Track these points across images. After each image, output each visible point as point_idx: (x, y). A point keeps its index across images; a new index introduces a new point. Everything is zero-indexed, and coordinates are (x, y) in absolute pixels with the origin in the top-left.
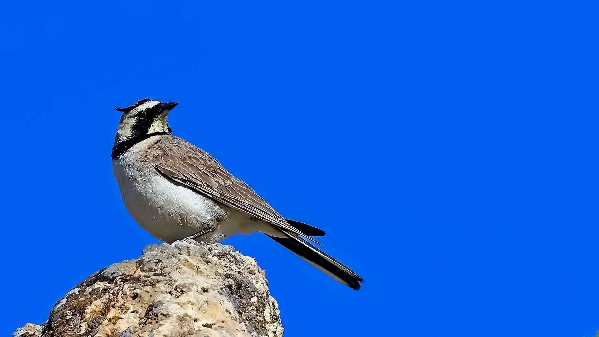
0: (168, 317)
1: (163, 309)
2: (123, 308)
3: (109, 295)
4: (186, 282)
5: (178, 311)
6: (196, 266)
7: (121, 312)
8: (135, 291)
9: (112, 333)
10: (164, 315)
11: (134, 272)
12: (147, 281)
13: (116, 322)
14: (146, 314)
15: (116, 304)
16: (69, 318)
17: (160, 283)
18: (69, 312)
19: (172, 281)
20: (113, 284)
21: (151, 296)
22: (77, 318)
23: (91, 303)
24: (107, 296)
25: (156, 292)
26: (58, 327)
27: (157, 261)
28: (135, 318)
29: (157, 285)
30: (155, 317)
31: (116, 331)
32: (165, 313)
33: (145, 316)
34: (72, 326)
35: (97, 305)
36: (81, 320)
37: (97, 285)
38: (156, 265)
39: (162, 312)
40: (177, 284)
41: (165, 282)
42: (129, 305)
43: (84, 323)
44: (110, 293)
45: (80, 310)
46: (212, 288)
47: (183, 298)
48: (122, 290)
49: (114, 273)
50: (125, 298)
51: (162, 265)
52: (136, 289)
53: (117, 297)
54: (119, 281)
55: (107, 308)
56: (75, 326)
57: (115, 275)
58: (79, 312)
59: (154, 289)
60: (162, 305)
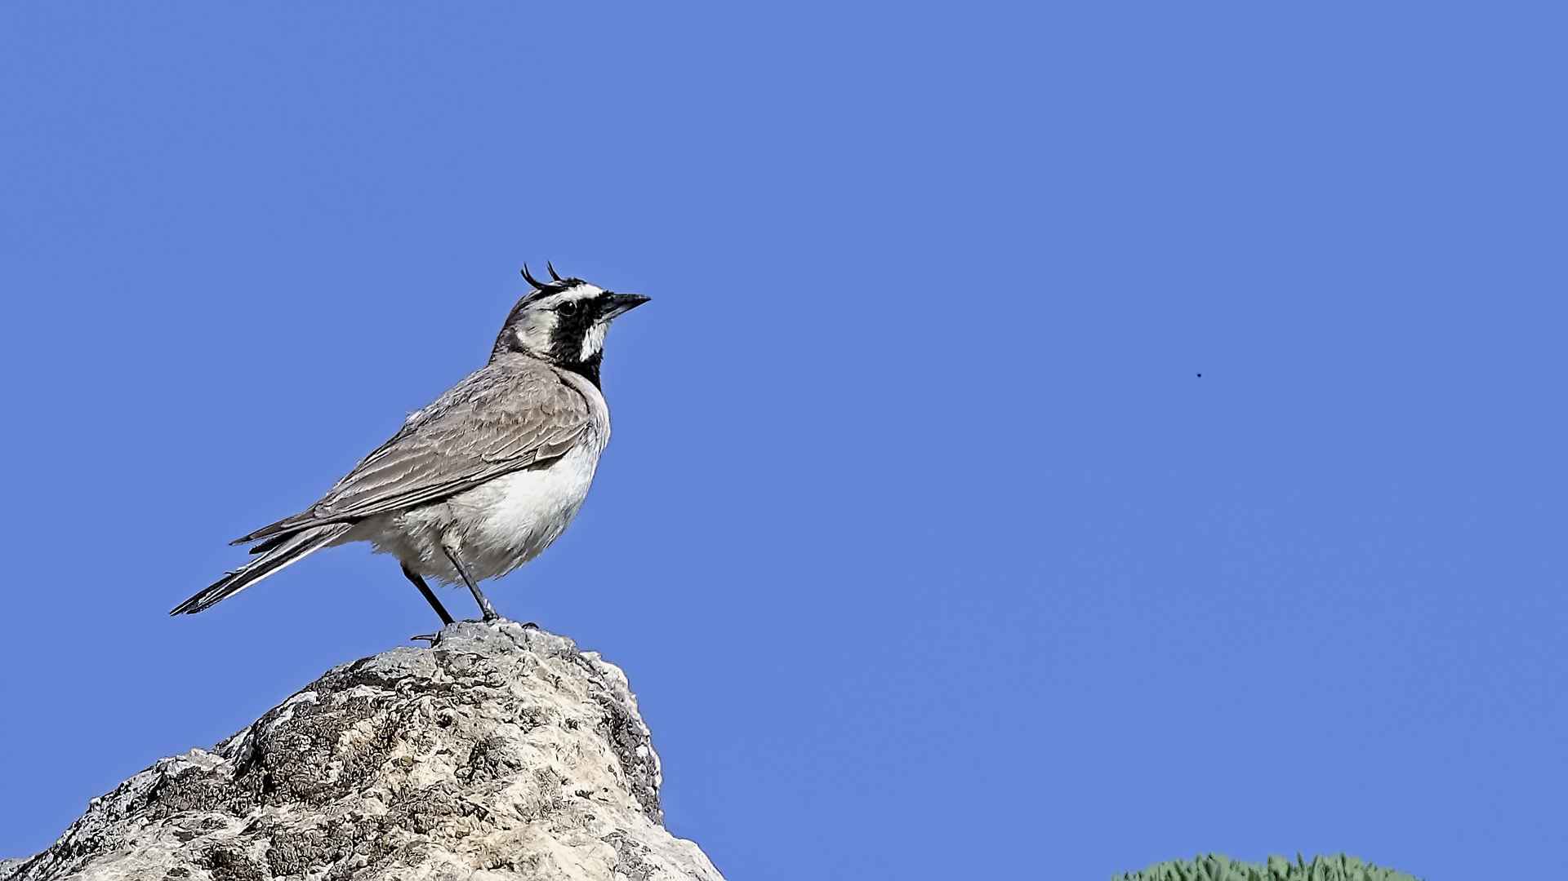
0: (519, 770)
1: (509, 752)
2: (422, 743)
3: (390, 714)
4: (540, 705)
5: (536, 760)
6: (553, 676)
7: (417, 751)
8: (445, 711)
9: (402, 788)
10: (510, 765)
11: (431, 674)
12: (464, 695)
13: (409, 769)
14: (471, 759)
15: (409, 733)
16: (304, 749)
17: (490, 701)
18: (306, 737)
19: (515, 699)
20: (394, 693)
21: (475, 725)
22: (323, 752)
23: (351, 725)
24: (384, 714)
25: (482, 717)
26: (281, 764)
27: (475, 657)
28: (447, 764)
29: (484, 704)
30: (491, 768)
31: (410, 785)
32: (513, 762)
33: (468, 763)
34: (312, 766)
35: (365, 729)
36: (331, 755)
37: (360, 690)
38: (473, 664)
39: (507, 758)
40: (524, 706)
41: (500, 700)
42: (434, 739)
43: (335, 762)
44: (390, 710)
45: (328, 736)
46: (585, 722)
47: (536, 735)
48: (419, 706)
49: (391, 671)
50: (426, 723)
51: (486, 666)
52: (445, 707)
53: (409, 719)
54: (407, 687)
55: (387, 738)
56: (317, 765)
57: (394, 676)
58: (327, 739)
59: (477, 712)
60: (504, 746)
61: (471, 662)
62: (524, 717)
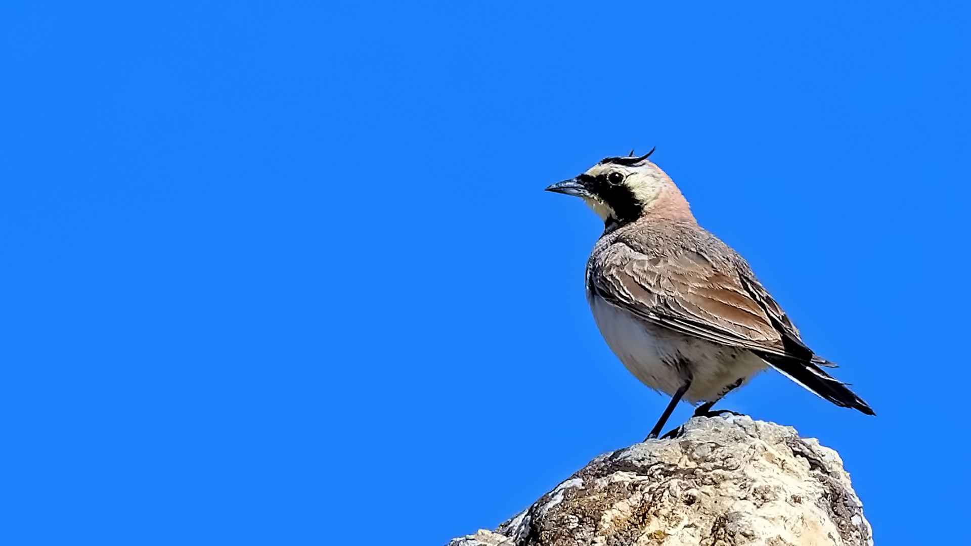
0: (753, 539)
1: (743, 525)
2: (672, 519)
3: (643, 495)
4: (769, 484)
5: (767, 530)
6: (780, 459)
7: (668, 525)
8: (690, 492)
10: (746, 536)
11: (678, 460)
12: (706, 477)
13: (662, 541)
14: (713, 531)
15: (660, 511)
16: (573, 527)
17: (727, 481)
18: (574, 517)
19: (748, 480)
20: (646, 478)
21: (716, 502)
22: (588, 529)
23: (611, 505)
24: (638, 496)
25: (721, 495)
26: (554, 540)
27: (713, 445)
28: (693, 536)
29: (723, 485)
30: (730, 538)
32: (748, 532)
33: (711, 535)
34: (579, 541)
35: (623, 509)
36: (595, 531)
37: (618, 476)
38: (712, 451)
39: (743, 530)
40: (756, 485)
41: (735, 481)
42: (682, 515)
43: (599, 537)
44: (644, 492)
45: (592, 515)
46: (808, 497)
47: (767, 509)
48: (668, 488)
49: (643, 459)
50: (674, 502)
51: (723, 453)
52: (689, 488)
53: (660, 499)
54: (658, 472)
55: (642, 516)
56: (584, 540)
57: (646, 463)
58: (592, 518)
59: (717, 491)
60: (741, 519)
61: (710, 449)
62: (756, 495)
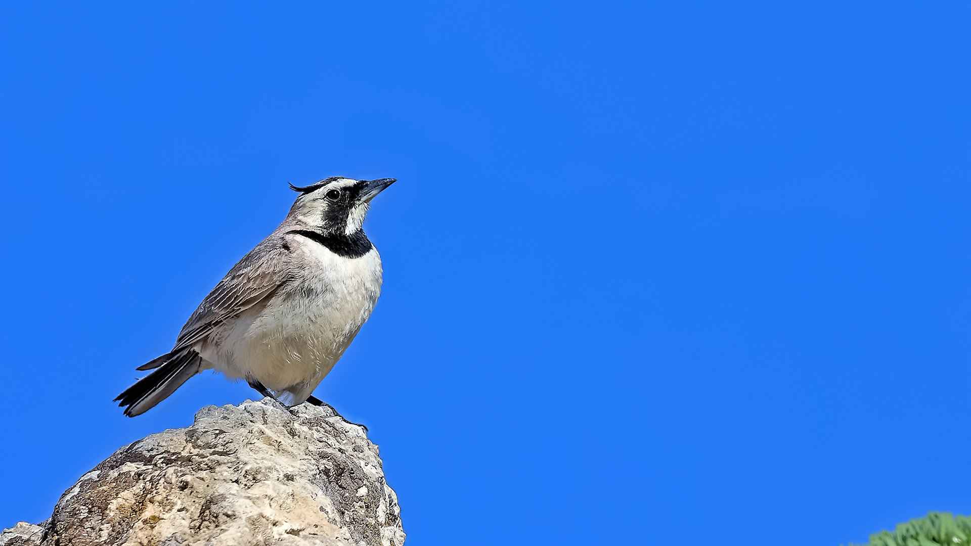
0: (234, 519)
1: (226, 506)
2: (166, 504)
3: (145, 483)
4: (260, 465)
5: (248, 510)
6: (277, 441)
7: (162, 510)
8: (184, 478)
9: (149, 541)
10: (228, 516)
11: (182, 449)
12: (201, 463)
13: (154, 525)
14: (201, 513)
15: (155, 497)
16: (83, 517)
17: (223, 465)
18: (84, 507)
19: (240, 463)
20: (151, 467)
21: (208, 486)
22: (96, 518)
23: (117, 494)
24: (141, 484)
25: (215, 479)
26: (66, 530)
27: (217, 432)
28: (184, 519)
29: (218, 469)
30: (214, 519)
31: (154, 538)
32: (229, 513)
33: (199, 517)
34: (88, 530)
35: (127, 497)
36: (102, 520)
37: (126, 467)
38: (216, 437)
39: (225, 510)
40: (248, 467)
41: (229, 465)
42: (175, 500)
43: (106, 525)
44: (146, 480)
45: (100, 505)
46: (301, 475)
47: (256, 491)
48: (165, 475)
49: (152, 450)
50: (169, 488)
51: (225, 439)
52: (184, 475)
53: (156, 487)
54: (160, 462)
55: (141, 503)
56: (92, 528)
57: (153, 453)
58: (99, 508)
59: (212, 475)
60: (225, 501)
61: (214, 436)
62: (248, 476)
